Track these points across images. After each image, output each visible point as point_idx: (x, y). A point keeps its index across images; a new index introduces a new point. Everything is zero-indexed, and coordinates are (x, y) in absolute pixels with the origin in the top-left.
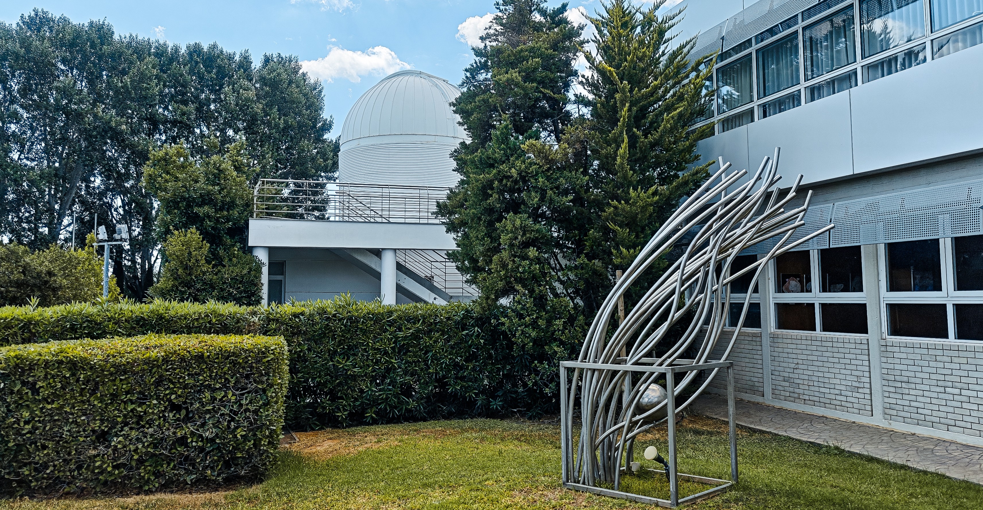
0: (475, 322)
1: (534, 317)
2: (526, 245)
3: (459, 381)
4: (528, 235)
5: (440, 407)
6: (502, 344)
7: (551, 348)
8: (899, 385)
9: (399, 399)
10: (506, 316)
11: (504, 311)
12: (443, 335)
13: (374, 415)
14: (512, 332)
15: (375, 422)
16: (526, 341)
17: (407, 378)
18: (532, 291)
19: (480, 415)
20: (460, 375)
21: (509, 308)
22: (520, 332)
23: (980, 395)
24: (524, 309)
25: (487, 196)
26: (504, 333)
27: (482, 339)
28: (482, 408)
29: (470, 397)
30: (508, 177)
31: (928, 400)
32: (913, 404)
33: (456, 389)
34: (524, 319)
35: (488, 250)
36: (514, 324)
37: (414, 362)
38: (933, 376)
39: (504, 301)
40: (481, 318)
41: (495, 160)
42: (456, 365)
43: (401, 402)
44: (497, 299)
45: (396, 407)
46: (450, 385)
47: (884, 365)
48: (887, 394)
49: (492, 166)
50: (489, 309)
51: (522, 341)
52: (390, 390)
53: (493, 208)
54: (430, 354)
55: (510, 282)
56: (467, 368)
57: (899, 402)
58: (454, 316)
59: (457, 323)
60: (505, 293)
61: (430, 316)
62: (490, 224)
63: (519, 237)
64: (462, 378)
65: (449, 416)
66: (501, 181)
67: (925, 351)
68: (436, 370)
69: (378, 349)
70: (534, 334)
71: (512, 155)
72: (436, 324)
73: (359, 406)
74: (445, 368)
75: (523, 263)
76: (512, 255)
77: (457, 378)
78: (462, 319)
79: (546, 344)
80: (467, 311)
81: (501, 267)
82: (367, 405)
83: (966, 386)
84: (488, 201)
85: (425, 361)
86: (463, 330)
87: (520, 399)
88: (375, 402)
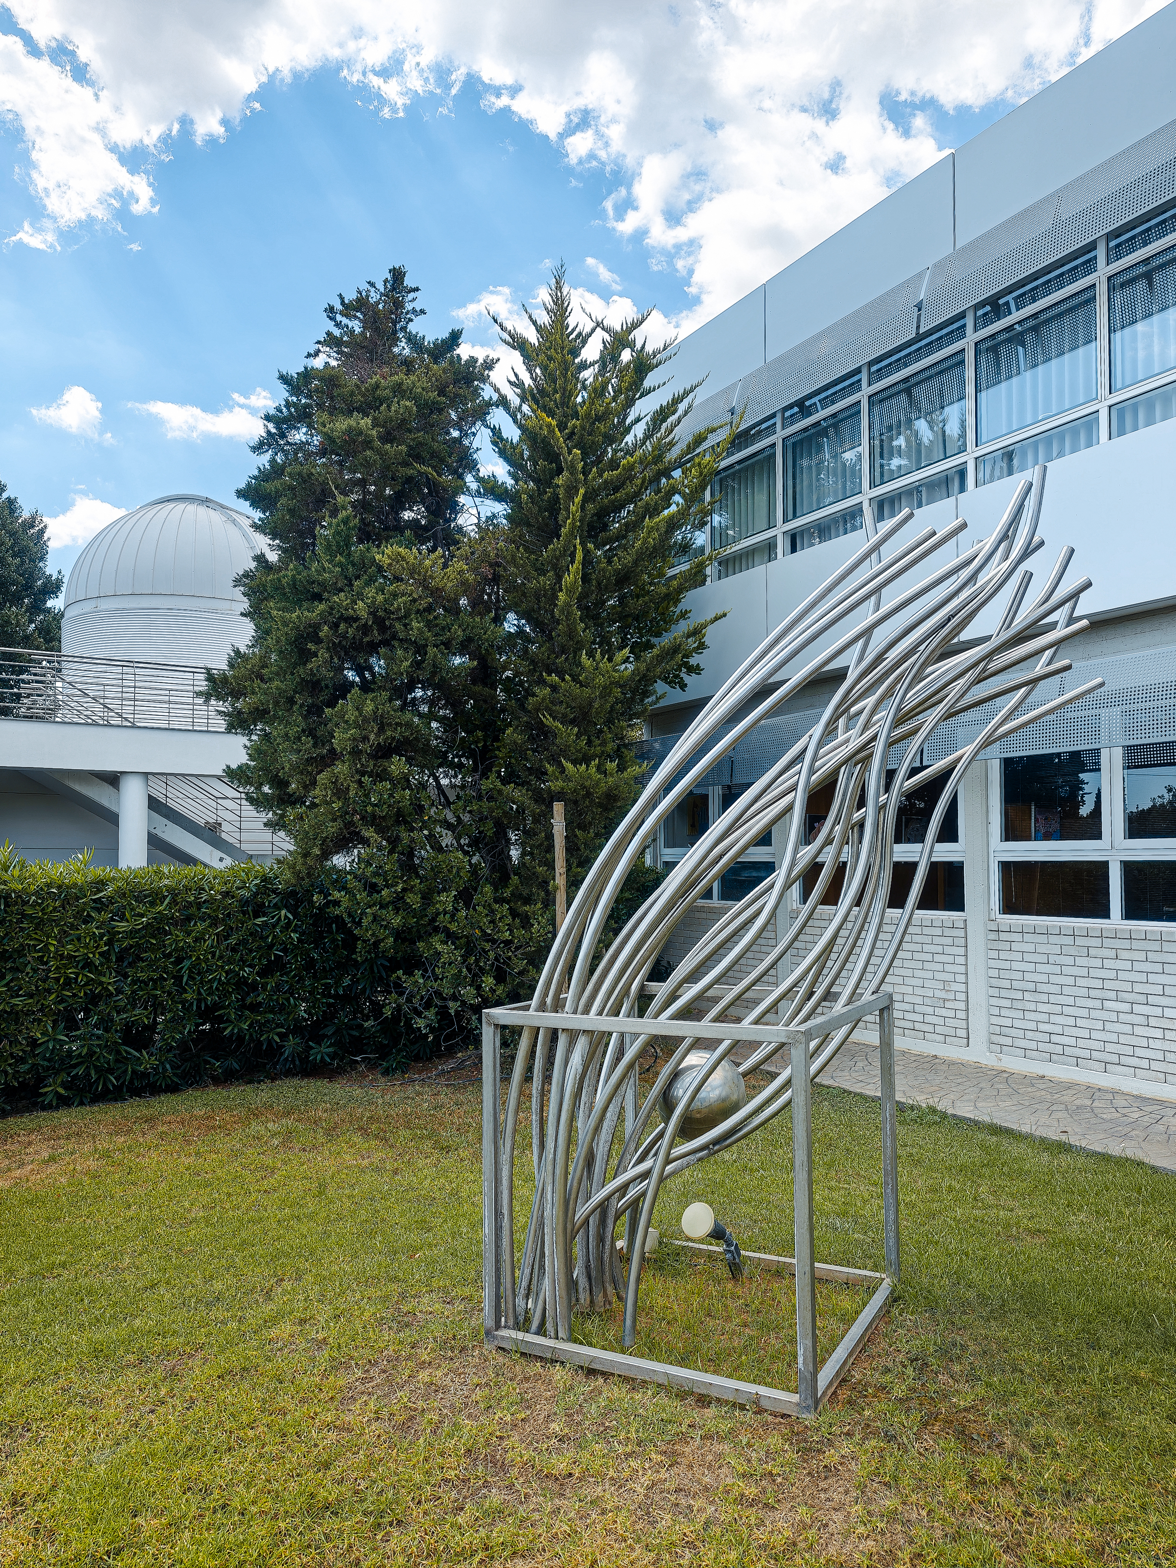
0: (281, 900)
1: (399, 888)
2: (384, 752)
3: (247, 1012)
4: (389, 733)
5: (209, 1063)
6: (334, 941)
7: (430, 946)
8: (1019, 995)
9: (118, 1052)
10: (344, 888)
11: (339, 879)
12: (215, 923)
13: (61, 1091)
14: (354, 919)
15: (64, 1102)
16: (382, 933)
17: (137, 1012)
18: (394, 842)
19: (289, 1073)
20: (248, 1001)
21: (349, 873)
22: (370, 919)
23: (1168, 1013)
24: (380, 875)
25: (305, 656)
26: (338, 919)
27: (294, 931)
28: (293, 1061)
29: (270, 1041)
30: (351, 620)
31: (1071, 1021)
32: (1042, 1027)
33: (240, 1030)
34: (379, 892)
35: (309, 761)
36: (358, 903)
37: (152, 979)
38: (1080, 982)
39: (340, 861)
40: (293, 893)
41: (323, 585)
42: (241, 984)
43: (121, 1060)
44: (326, 855)
45: (111, 1071)
46: (228, 1021)
47: (992, 963)
48: (996, 1011)
49: (318, 597)
50: (309, 875)
51: (373, 935)
52: (99, 1038)
53: (318, 682)
54: (187, 964)
55: (352, 823)
56: (264, 988)
57: (1017, 1024)
58: (239, 889)
59: (244, 903)
60: (342, 844)
61: (188, 889)
62: (315, 710)
63: (372, 737)
64: (254, 1008)
65: (226, 1079)
66: (335, 626)
67: (1069, 940)
68: (199, 993)
69: (71, 957)
70: (397, 921)
71: (358, 577)
72: (199, 906)
73: (28, 1072)
74: (217, 989)
75: (380, 786)
76: (357, 771)
77: (243, 1007)
78: (255, 895)
79: (420, 938)
80: (265, 879)
81: (334, 794)
82: (47, 1069)
83: (1142, 998)
84: (309, 666)
85: (178, 979)
86: (256, 916)
87: (369, 1038)
88: (66, 1062)
